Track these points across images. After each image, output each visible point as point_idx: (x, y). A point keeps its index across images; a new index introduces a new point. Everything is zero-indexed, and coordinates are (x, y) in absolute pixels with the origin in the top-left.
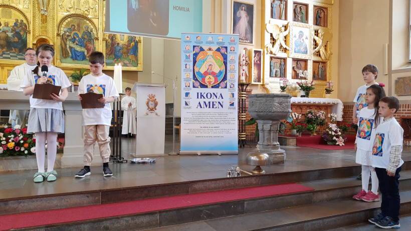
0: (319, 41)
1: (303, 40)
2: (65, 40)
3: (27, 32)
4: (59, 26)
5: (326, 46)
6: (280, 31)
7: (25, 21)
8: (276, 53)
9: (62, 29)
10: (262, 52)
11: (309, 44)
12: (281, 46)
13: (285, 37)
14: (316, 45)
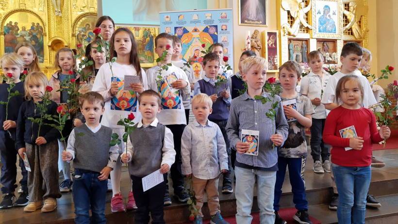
0: (351, 16)
1: (329, 16)
4: (74, 26)
5: (360, 22)
7: (41, 24)
8: (295, 34)
9: (77, 29)
10: (277, 34)
11: (337, 20)
12: (302, 26)
13: (307, 14)
14: (347, 21)
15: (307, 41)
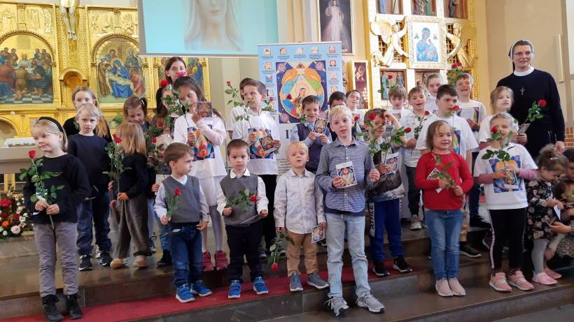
0: (456, 40)
1: (430, 41)
2: (102, 71)
3: (51, 65)
4: (93, 53)
5: (467, 47)
6: (394, 31)
7: (48, 51)
8: (388, 64)
9: (98, 57)
11: (439, 46)
12: (396, 54)
13: (402, 39)
14: (451, 46)
15: (403, 72)
